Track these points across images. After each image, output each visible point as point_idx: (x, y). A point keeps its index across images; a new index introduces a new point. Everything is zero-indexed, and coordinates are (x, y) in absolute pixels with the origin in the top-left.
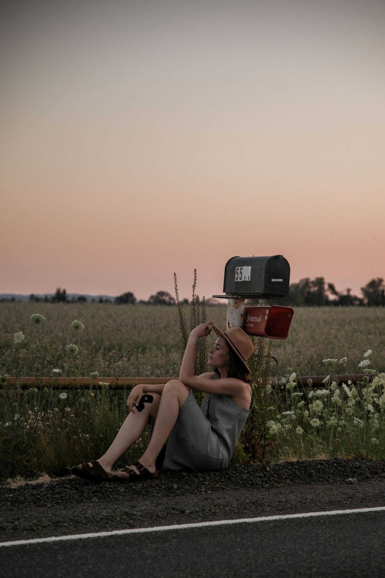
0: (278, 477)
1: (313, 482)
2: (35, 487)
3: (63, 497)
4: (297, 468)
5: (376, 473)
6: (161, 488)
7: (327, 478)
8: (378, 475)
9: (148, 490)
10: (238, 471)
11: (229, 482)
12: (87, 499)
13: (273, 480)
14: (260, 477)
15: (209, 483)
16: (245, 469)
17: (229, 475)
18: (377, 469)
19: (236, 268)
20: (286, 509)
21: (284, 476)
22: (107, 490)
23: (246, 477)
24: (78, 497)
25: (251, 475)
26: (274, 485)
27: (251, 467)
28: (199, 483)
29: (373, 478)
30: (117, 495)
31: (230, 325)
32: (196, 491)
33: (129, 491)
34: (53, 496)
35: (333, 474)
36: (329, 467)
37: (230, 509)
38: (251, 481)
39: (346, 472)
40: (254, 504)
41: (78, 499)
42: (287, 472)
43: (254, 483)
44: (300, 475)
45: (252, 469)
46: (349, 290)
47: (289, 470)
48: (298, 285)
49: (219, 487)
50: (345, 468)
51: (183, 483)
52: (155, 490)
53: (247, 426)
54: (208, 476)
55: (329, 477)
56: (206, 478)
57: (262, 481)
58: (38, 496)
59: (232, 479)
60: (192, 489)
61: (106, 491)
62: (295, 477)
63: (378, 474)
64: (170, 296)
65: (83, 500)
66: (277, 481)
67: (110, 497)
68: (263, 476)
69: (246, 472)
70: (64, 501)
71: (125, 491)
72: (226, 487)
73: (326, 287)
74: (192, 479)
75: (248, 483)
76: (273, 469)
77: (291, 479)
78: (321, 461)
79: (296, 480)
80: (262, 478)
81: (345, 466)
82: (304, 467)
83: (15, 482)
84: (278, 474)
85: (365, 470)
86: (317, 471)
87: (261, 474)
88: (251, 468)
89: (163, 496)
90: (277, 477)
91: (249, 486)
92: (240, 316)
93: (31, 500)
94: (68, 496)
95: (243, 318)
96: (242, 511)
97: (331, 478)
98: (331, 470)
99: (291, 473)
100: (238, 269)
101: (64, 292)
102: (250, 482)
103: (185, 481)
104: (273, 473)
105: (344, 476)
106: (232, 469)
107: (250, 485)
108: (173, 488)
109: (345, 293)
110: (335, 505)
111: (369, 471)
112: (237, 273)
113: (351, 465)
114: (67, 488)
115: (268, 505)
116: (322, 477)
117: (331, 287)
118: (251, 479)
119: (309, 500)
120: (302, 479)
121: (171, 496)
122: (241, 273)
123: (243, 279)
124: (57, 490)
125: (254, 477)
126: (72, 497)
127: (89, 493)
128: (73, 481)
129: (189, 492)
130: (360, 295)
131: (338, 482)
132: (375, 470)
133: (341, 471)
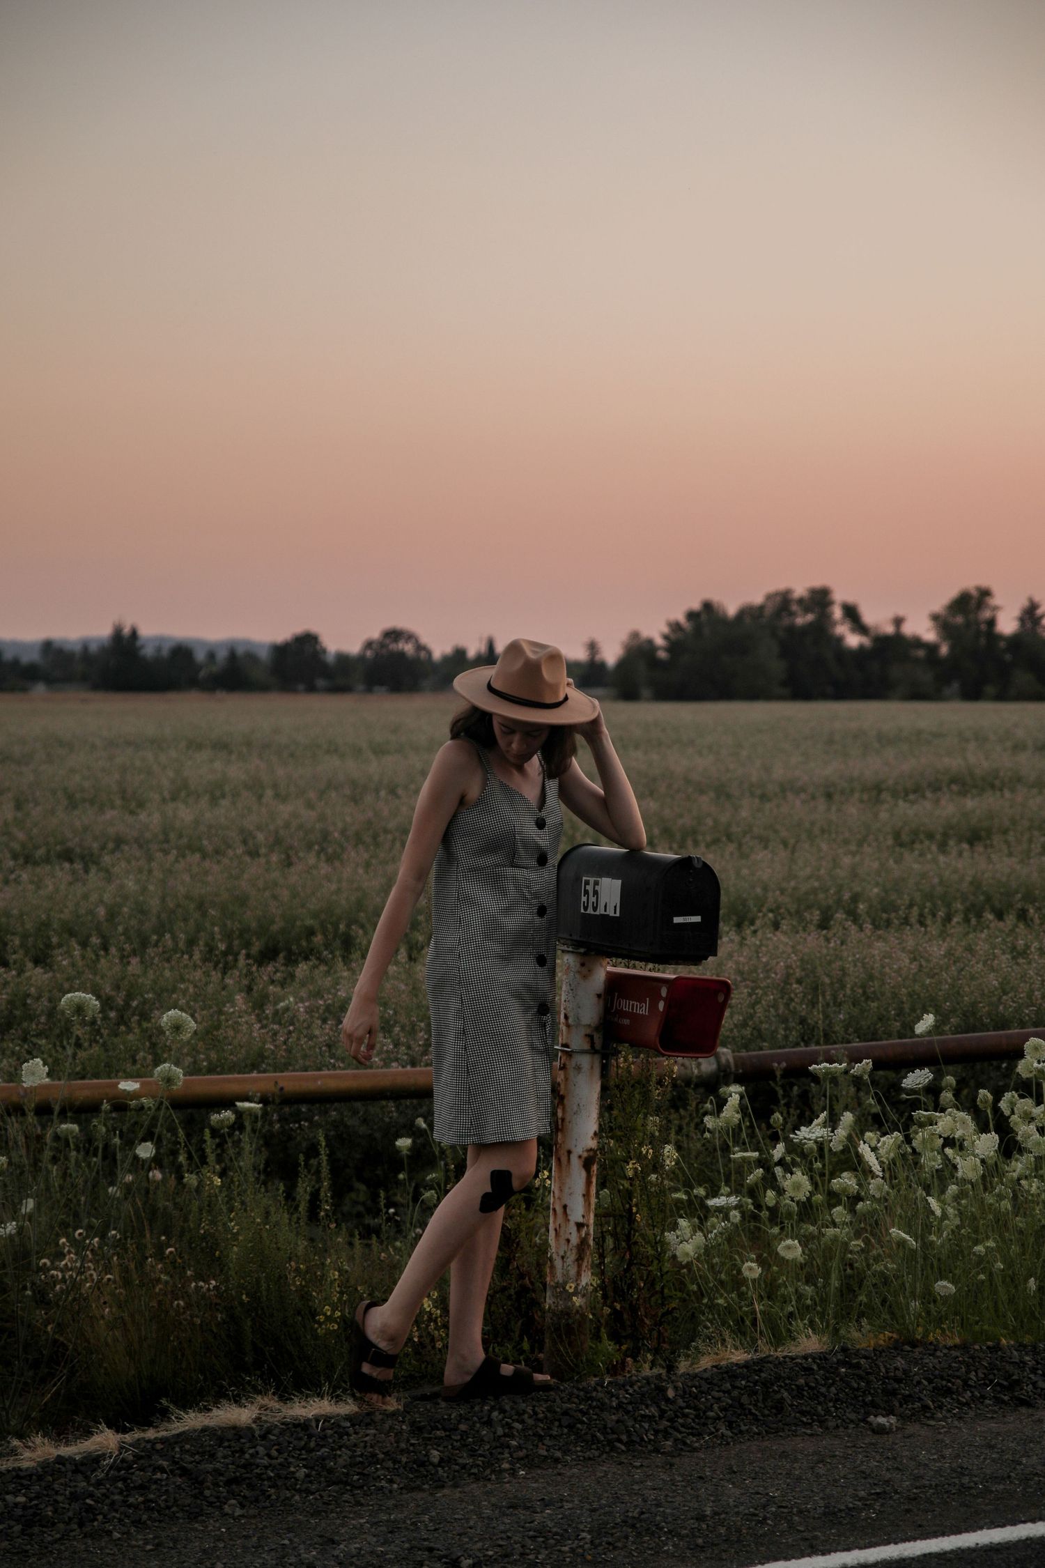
0: (697, 1416)
1: (786, 1428)
2: (82, 1468)
3: (151, 1501)
4: (745, 1387)
5: (949, 1392)
6: (400, 1462)
7: (823, 1413)
8: (953, 1399)
9: (365, 1472)
10: (594, 1403)
11: (573, 1437)
12: (211, 1504)
13: (683, 1426)
14: (650, 1418)
15: (521, 1442)
16: (612, 1396)
17: (571, 1416)
18: (949, 1381)
19: (584, 878)
20: (716, 1545)
21: (711, 1414)
22: (263, 1474)
23: (614, 1423)
24: (188, 1501)
25: (627, 1412)
26: (685, 1444)
27: (628, 1387)
28: (494, 1444)
29: (941, 1407)
30: (288, 1489)
31: (570, 1021)
32: (488, 1472)
33: (319, 1474)
34: (127, 1496)
35: (837, 1400)
36: (827, 1379)
37: (572, 1550)
38: (629, 1433)
39: (870, 1393)
40: (633, 1526)
41: (189, 1506)
42: (719, 1399)
43: (635, 1438)
44: (751, 1407)
45: (630, 1394)
46: (898, 622)
47: (724, 1392)
48: (761, 608)
49: (546, 1457)
50: (868, 1383)
51: (455, 1444)
52: (383, 1472)
53: (617, 1257)
54: (518, 1421)
55: (828, 1412)
56: (513, 1428)
57: (656, 1432)
58: (89, 1501)
59: (578, 1429)
60: (478, 1466)
61: (259, 1476)
62: (740, 1415)
63: (954, 1393)
64: (417, 641)
65: (202, 1510)
66: (692, 1428)
67: (270, 1496)
68: (657, 1414)
69: (614, 1404)
70: (156, 1515)
71: (307, 1476)
72: (566, 1452)
73: (837, 613)
74: (478, 1431)
75: (620, 1441)
76: (685, 1392)
77: (729, 1422)
78: (805, 1357)
79: (741, 1424)
80: (655, 1421)
81: (868, 1374)
82: (762, 1383)
83: (29, 1447)
84: (696, 1408)
85: (919, 1383)
86: (795, 1393)
87: (652, 1409)
88: (627, 1391)
89: (404, 1491)
90: (692, 1416)
91: (623, 1448)
92: (595, 999)
93: (70, 1514)
94: (164, 1497)
95: (602, 1002)
96: (605, 1554)
97: (831, 1415)
98: (833, 1389)
99: (730, 1402)
100: (587, 883)
101: (134, 634)
102: (624, 1438)
103: (459, 1437)
104: (683, 1405)
105: (865, 1404)
106: (578, 1397)
107: (624, 1444)
108: (428, 1460)
109: (889, 629)
110: (840, 1523)
111: (930, 1388)
112: (586, 892)
113: (883, 1370)
114: (163, 1470)
115: (670, 1532)
116: (808, 1413)
117: (851, 613)
118: (626, 1427)
119: (774, 1509)
120: (758, 1420)
121: (424, 1490)
122: (596, 893)
123: (601, 911)
124: (138, 1477)
125: (635, 1420)
126: (176, 1500)
127: (216, 1485)
128: (176, 1443)
129: (470, 1475)
130: (929, 634)
131: (852, 1426)
132: (944, 1383)
133: (858, 1390)
